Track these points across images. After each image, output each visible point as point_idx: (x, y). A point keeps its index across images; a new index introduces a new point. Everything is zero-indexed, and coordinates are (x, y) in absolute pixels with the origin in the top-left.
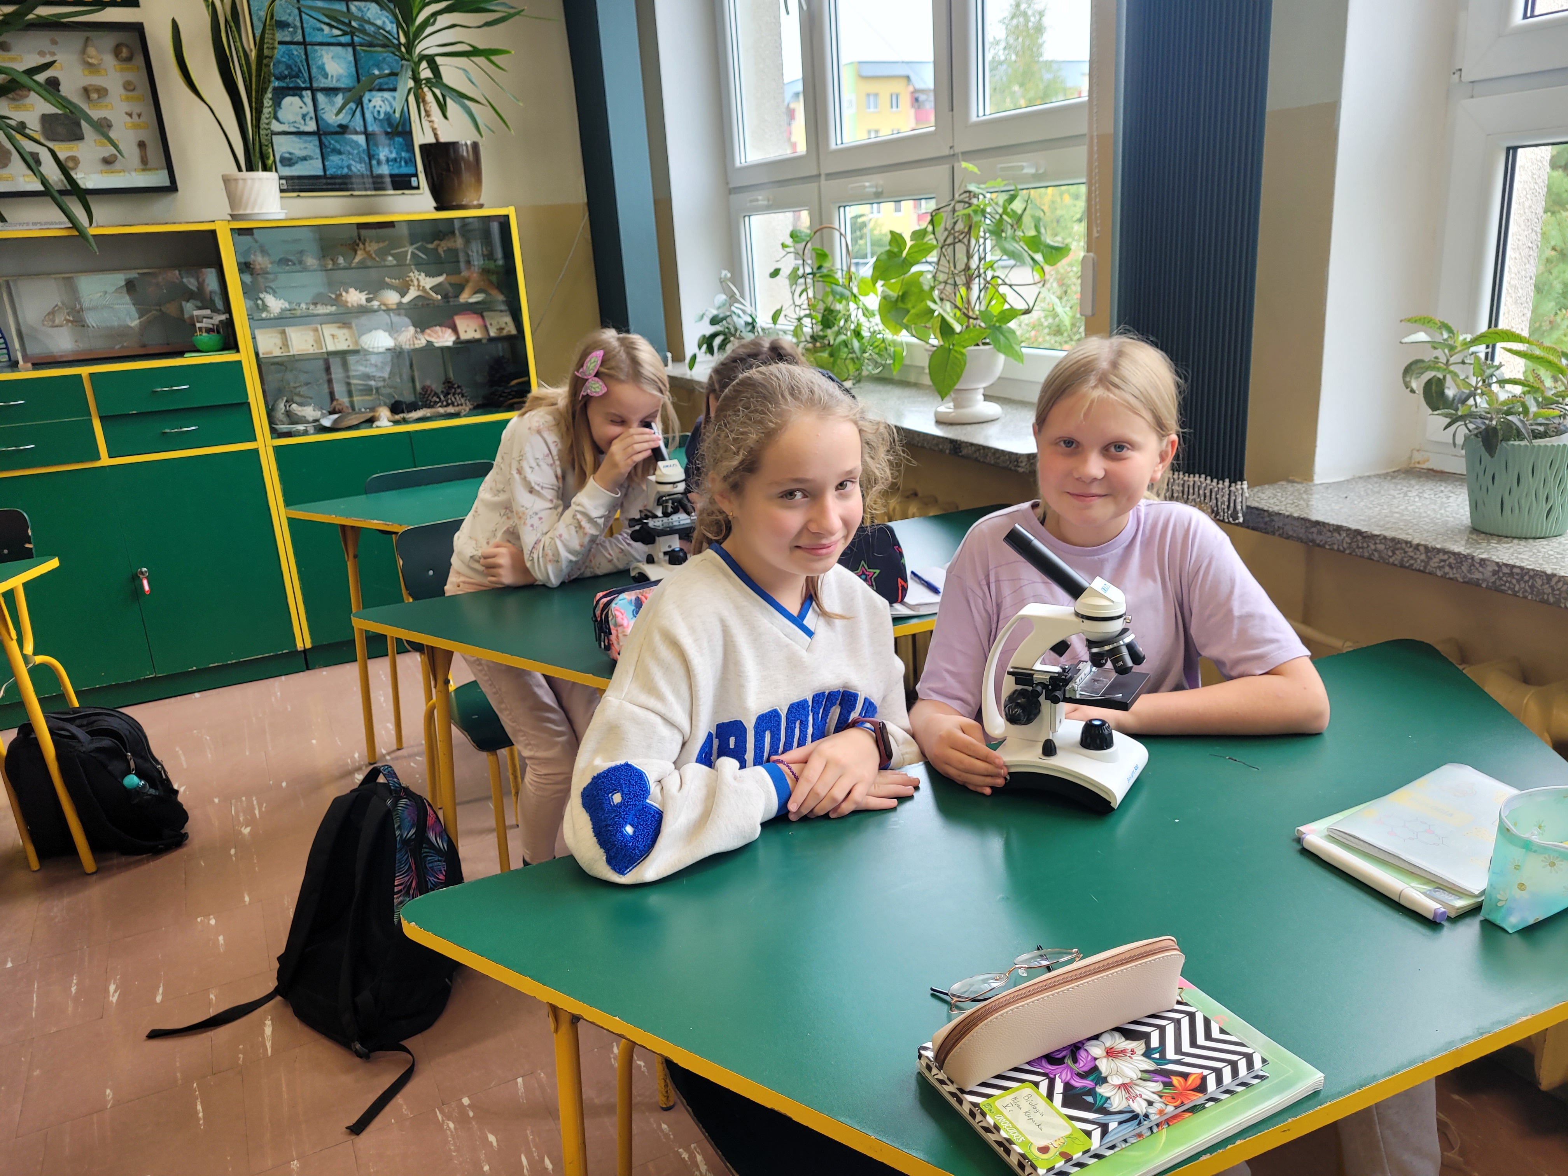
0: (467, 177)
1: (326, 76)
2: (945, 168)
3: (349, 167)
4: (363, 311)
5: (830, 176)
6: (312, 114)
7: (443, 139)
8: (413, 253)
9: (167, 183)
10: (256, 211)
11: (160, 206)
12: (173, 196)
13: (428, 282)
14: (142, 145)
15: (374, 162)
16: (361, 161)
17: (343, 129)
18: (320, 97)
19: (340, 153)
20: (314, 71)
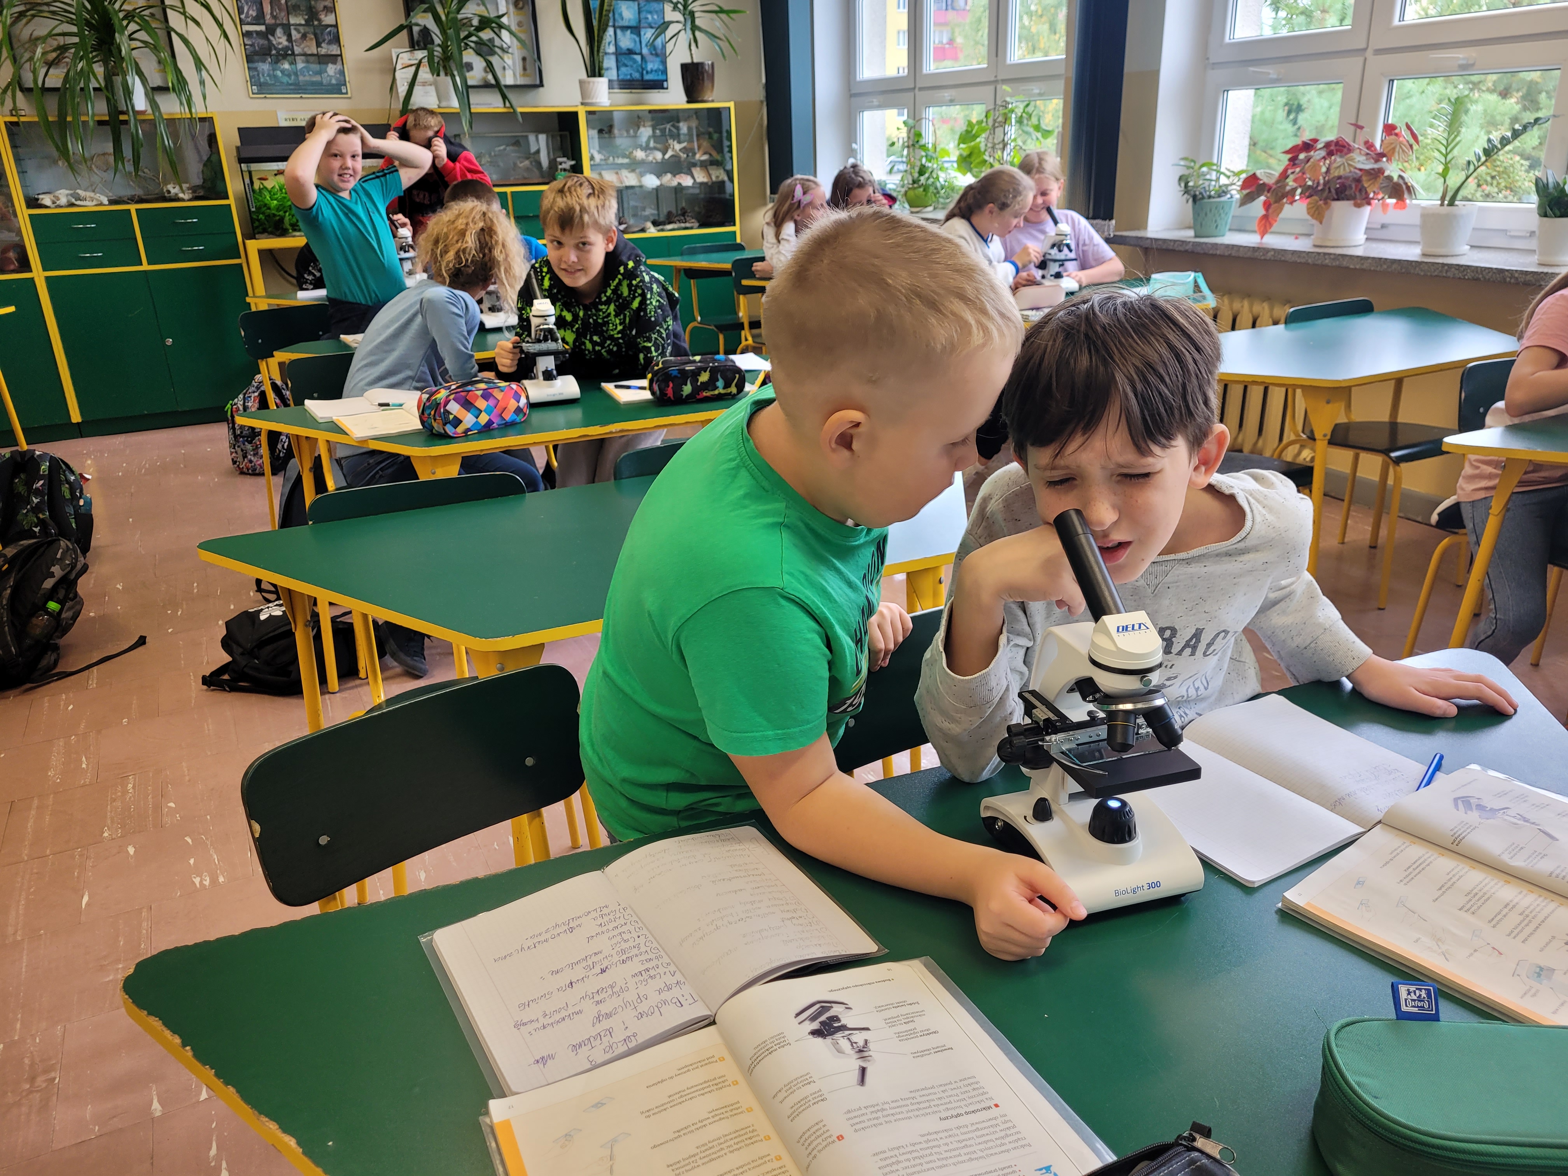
0: (707, 83)
1: (622, 19)
2: (992, 88)
3: (631, 75)
4: (642, 162)
5: (921, 89)
6: (613, 42)
7: (695, 61)
8: (670, 130)
9: (538, 82)
10: (598, 101)
11: (531, 95)
12: (541, 89)
13: (678, 147)
14: (524, 59)
15: (645, 72)
16: (638, 71)
17: (630, 52)
18: (619, 32)
19: (626, 66)
20: (617, 16)
